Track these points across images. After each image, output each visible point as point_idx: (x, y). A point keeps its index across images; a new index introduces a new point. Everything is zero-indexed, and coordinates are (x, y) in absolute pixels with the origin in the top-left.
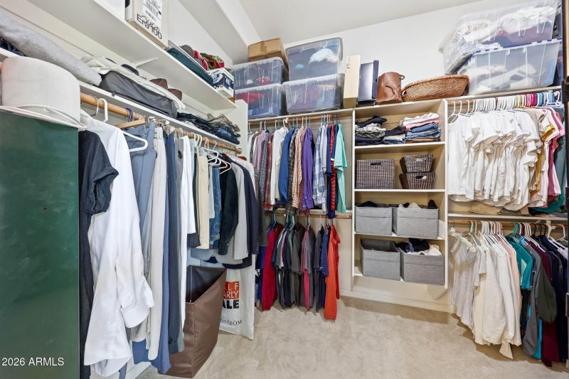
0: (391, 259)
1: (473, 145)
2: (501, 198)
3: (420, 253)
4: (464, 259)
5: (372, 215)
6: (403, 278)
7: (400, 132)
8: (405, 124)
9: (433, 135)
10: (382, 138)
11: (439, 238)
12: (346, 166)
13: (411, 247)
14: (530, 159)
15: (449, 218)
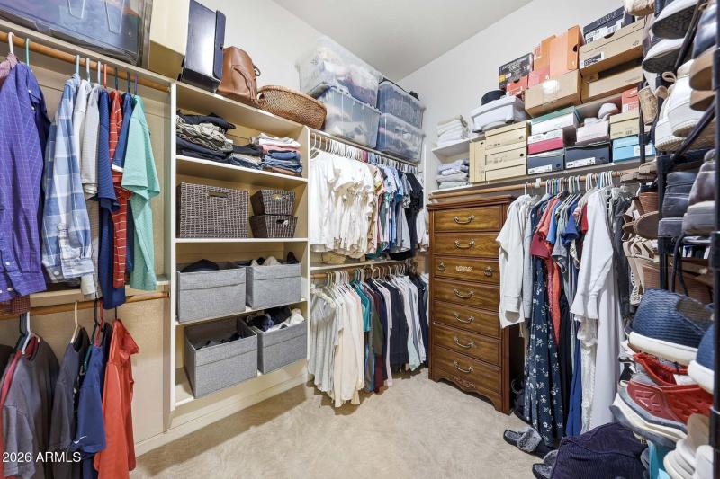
0: (245, 349)
1: (335, 188)
2: (352, 246)
3: (281, 325)
4: (321, 317)
5: (214, 284)
6: (262, 371)
7: (254, 152)
8: (262, 142)
9: (294, 167)
10: (228, 153)
11: (302, 300)
12: (158, 188)
13: (271, 321)
14: (369, 209)
15: (312, 272)
